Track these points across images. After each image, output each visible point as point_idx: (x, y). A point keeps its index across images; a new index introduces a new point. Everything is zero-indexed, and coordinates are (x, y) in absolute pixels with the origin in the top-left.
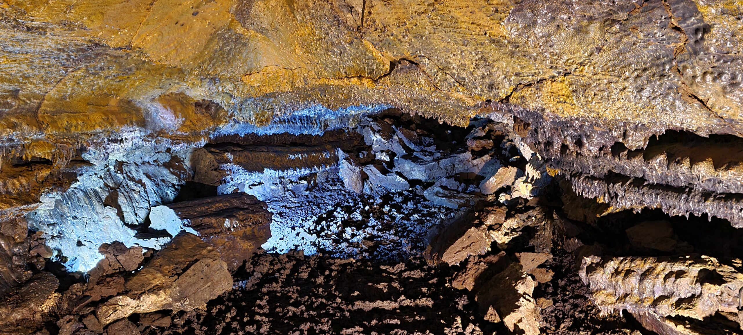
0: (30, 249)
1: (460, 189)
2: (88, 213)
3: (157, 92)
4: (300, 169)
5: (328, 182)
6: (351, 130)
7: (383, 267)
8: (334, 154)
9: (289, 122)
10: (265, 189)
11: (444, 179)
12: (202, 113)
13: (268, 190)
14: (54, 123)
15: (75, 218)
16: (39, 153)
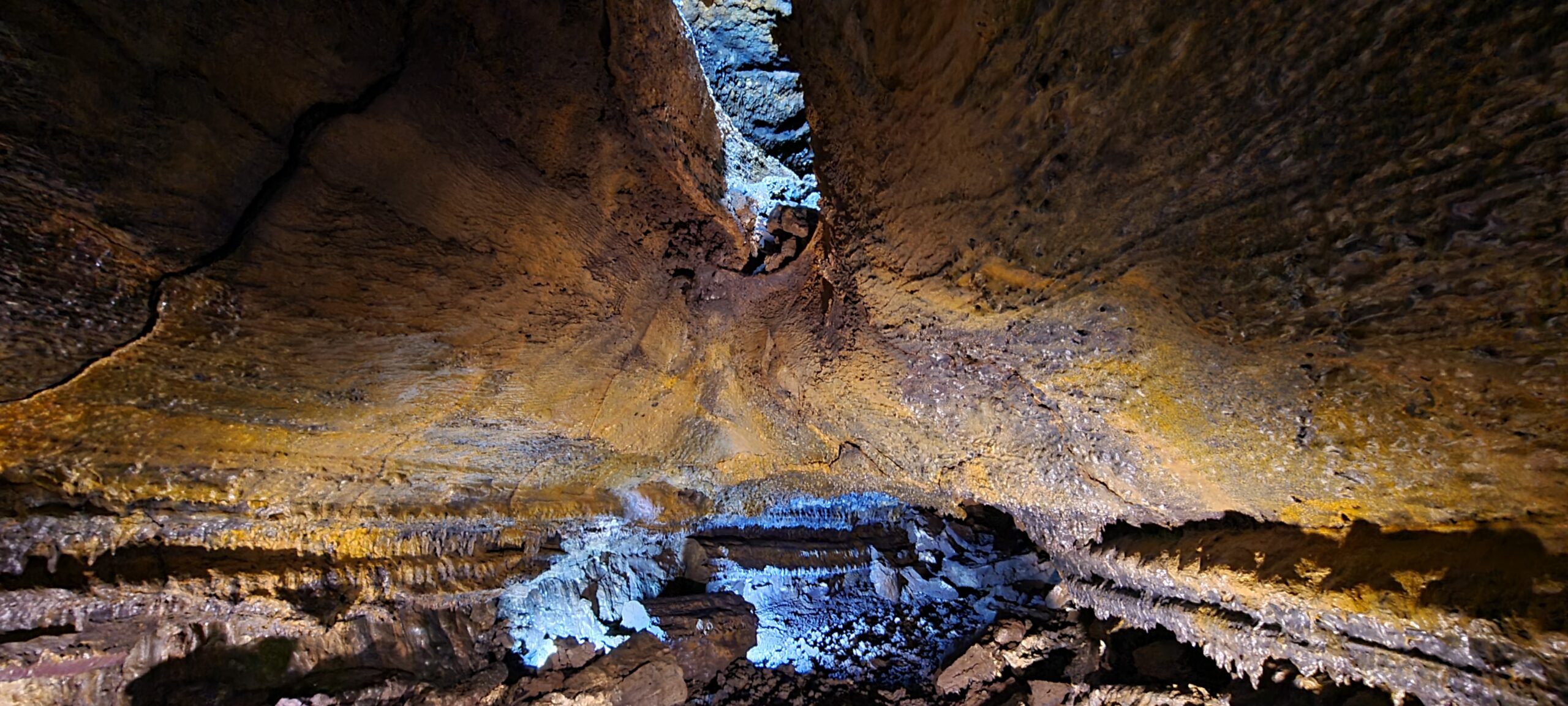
0: (495, 637)
1: (1020, 601)
2: (562, 605)
3: (636, 481)
4: (815, 569)
5: (858, 586)
6: (892, 525)
7: (882, 693)
8: (866, 553)
9: (803, 513)
10: (773, 591)
11: (999, 587)
12: (685, 502)
13: (777, 592)
14: (525, 511)
15: (548, 609)
16: (508, 539)
